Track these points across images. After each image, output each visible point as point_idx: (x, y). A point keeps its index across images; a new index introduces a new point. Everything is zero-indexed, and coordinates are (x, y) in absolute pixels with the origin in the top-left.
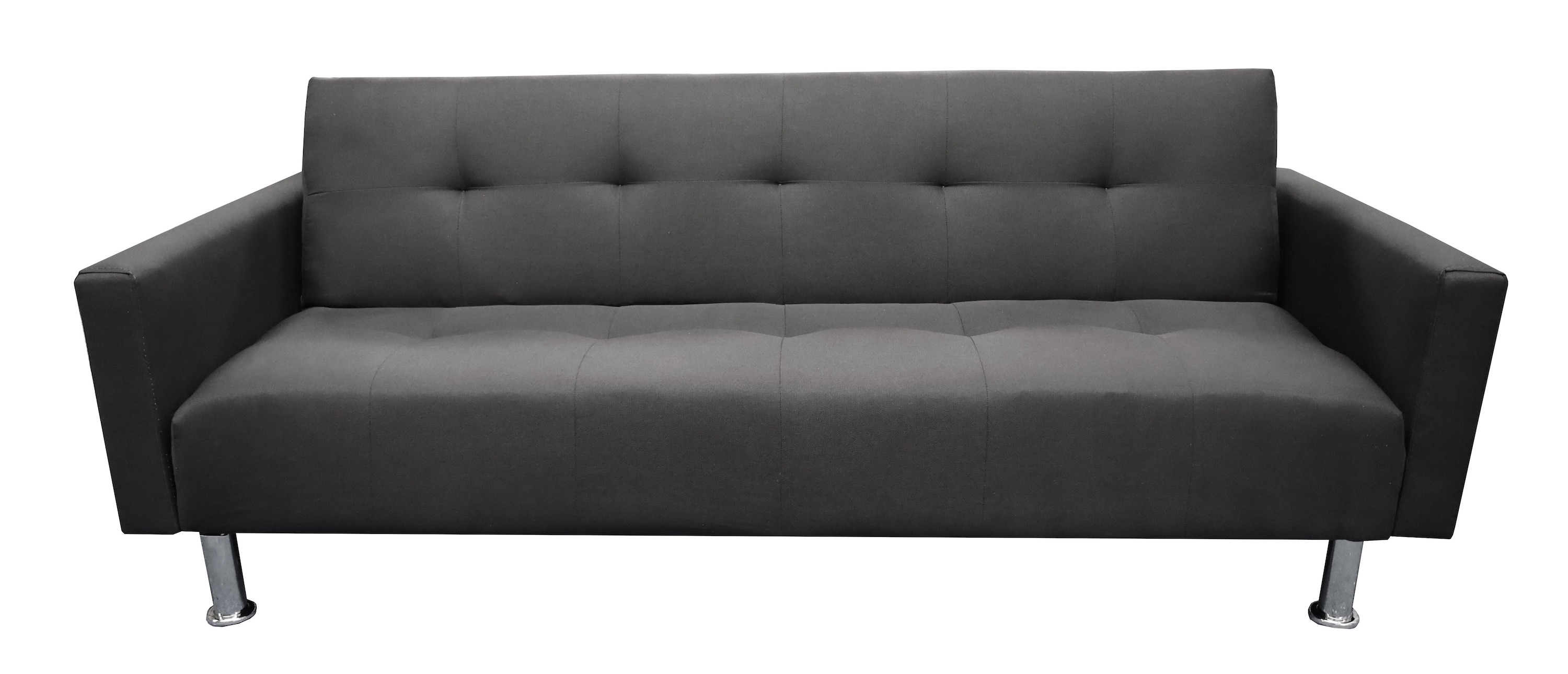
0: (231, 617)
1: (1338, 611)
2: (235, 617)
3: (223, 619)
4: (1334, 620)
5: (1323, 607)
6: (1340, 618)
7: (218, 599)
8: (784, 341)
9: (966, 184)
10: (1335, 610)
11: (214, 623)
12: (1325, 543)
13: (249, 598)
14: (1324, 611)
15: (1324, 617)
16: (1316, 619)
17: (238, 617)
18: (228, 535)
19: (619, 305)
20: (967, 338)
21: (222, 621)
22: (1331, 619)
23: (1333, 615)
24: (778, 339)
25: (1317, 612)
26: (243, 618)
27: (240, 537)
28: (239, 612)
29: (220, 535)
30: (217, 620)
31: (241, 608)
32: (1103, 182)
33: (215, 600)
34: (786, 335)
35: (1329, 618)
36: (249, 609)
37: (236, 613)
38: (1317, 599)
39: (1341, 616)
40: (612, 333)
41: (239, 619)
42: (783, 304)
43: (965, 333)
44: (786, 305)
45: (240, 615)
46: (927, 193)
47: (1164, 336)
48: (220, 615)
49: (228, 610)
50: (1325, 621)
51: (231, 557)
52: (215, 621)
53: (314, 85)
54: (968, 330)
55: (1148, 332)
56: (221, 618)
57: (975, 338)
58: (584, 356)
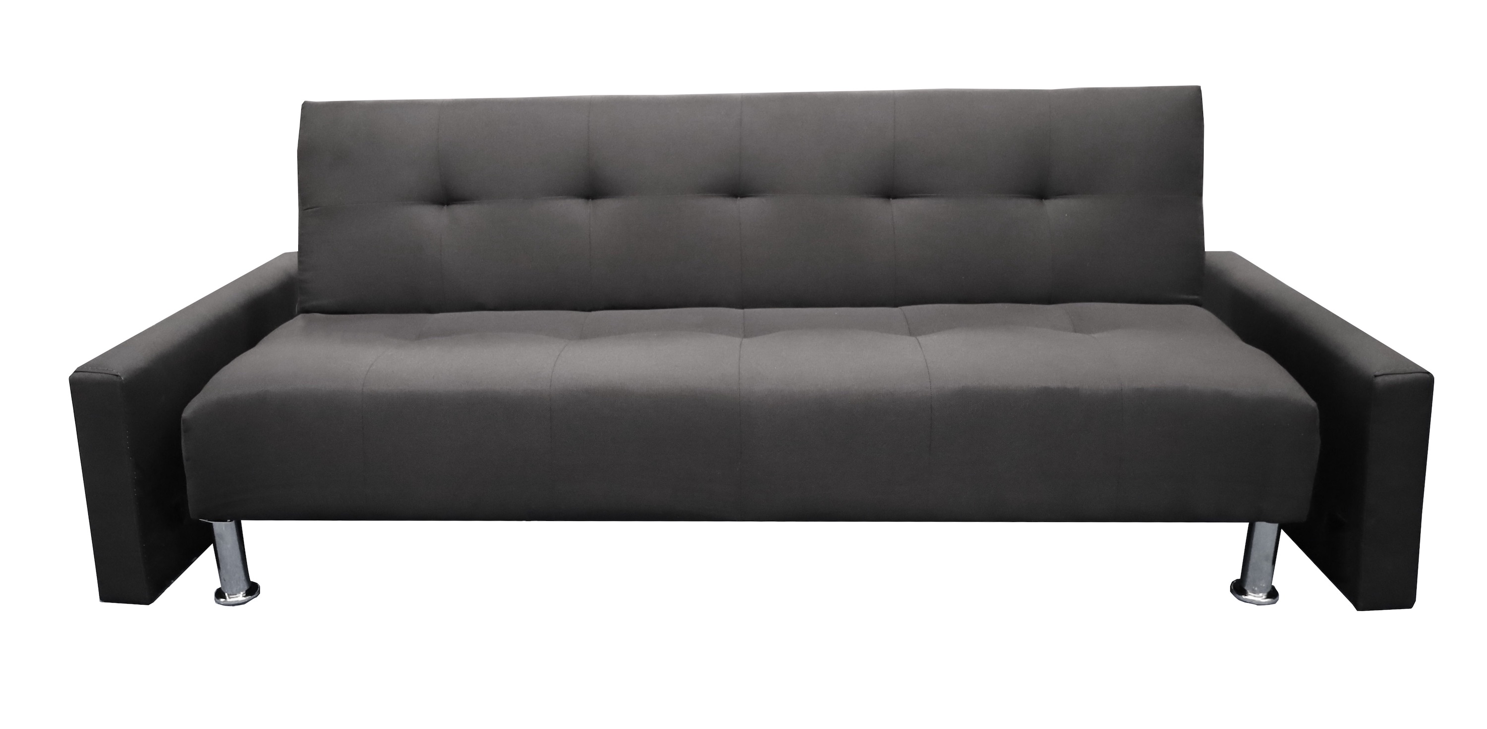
0: (237, 597)
1: (1258, 588)
2: (240, 597)
3: (230, 598)
4: (1255, 596)
5: (1244, 585)
6: (1261, 595)
7: (225, 580)
8: (743, 341)
9: (913, 197)
10: (1255, 587)
11: (222, 602)
12: (1246, 525)
13: (252, 579)
14: (1246, 588)
15: (1245, 593)
16: (1237, 595)
17: (243, 597)
18: (234, 521)
19: (590, 311)
20: (913, 339)
21: (228, 600)
22: (1251, 595)
23: (1254, 592)
24: (737, 340)
25: (1238, 589)
26: (248, 597)
27: (245, 524)
28: (244, 592)
29: (226, 521)
30: (224, 600)
31: (246, 588)
32: (1041, 194)
33: (223, 581)
34: (745, 337)
35: (1250, 595)
36: (253, 590)
37: (242, 593)
38: (1239, 577)
39: (1261, 593)
40: (584, 335)
41: (244, 598)
42: (743, 308)
43: (911, 334)
44: (745, 310)
45: (245, 595)
46: (876, 206)
47: (1096, 335)
48: (226, 594)
49: (234, 590)
50: (1246, 597)
51: (237, 543)
52: (222, 600)
53: (309, 110)
54: (913, 331)
55: (1081, 331)
56: (227, 597)
57: (920, 338)
58: (559, 355)
